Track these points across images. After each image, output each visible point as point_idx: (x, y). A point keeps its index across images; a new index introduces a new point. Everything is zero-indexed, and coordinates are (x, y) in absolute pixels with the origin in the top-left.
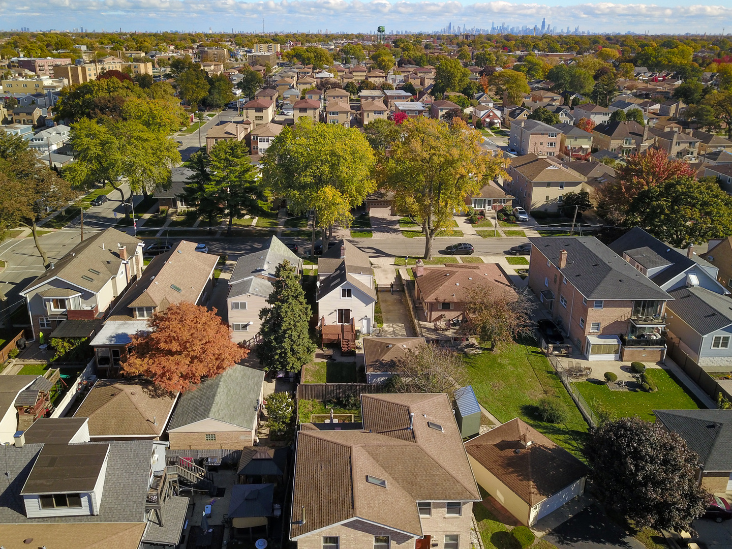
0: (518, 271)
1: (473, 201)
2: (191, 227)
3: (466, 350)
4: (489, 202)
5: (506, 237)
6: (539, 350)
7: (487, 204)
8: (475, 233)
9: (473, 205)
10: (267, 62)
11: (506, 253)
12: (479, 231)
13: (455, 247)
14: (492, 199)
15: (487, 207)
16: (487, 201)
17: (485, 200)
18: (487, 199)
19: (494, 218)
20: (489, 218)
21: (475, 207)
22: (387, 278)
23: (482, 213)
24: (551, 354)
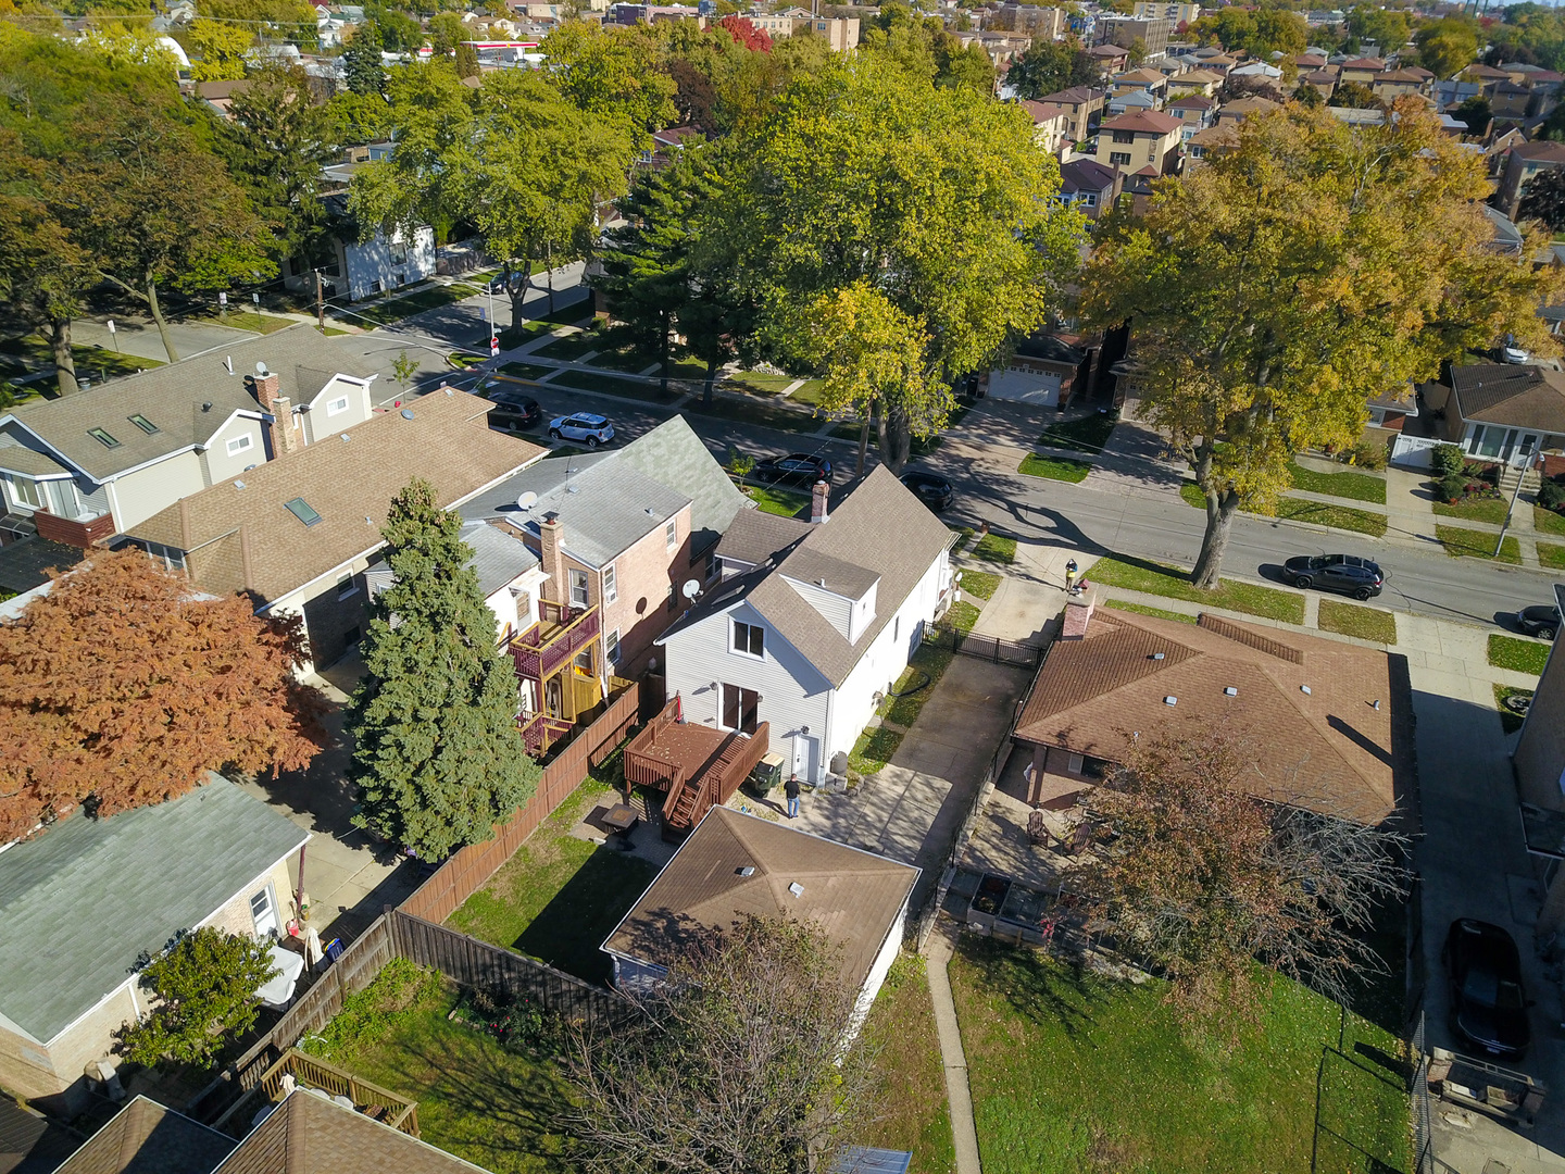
0: (1503, 694)
1: (1472, 430)
2: (637, 373)
3: (1088, 953)
4: (1529, 440)
5: (1536, 567)
6: (1395, 1047)
7: (1517, 449)
8: (1431, 533)
9: (1467, 444)
10: (1137, 38)
11: (1503, 620)
12: (1449, 531)
13: (1321, 563)
14: (1540, 432)
15: (1516, 458)
16: (1520, 438)
17: (1514, 434)
18: (1523, 431)
19: (1525, 497)
20: (1508, 495)
21: (1473, 450)
22: (1022, 615)
23: (1491, 475)
24: (1436, 1087)
